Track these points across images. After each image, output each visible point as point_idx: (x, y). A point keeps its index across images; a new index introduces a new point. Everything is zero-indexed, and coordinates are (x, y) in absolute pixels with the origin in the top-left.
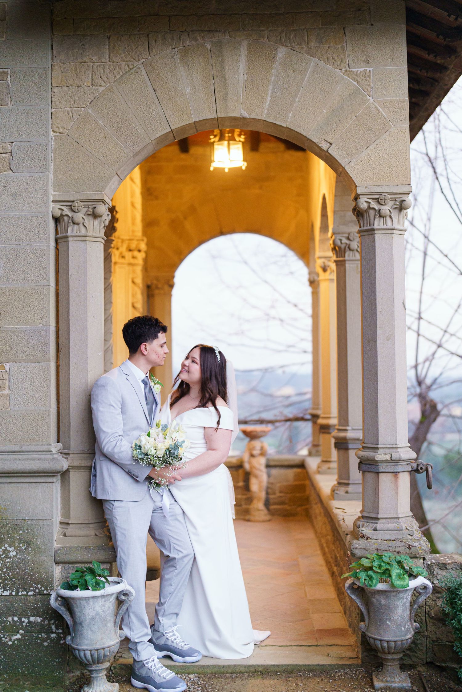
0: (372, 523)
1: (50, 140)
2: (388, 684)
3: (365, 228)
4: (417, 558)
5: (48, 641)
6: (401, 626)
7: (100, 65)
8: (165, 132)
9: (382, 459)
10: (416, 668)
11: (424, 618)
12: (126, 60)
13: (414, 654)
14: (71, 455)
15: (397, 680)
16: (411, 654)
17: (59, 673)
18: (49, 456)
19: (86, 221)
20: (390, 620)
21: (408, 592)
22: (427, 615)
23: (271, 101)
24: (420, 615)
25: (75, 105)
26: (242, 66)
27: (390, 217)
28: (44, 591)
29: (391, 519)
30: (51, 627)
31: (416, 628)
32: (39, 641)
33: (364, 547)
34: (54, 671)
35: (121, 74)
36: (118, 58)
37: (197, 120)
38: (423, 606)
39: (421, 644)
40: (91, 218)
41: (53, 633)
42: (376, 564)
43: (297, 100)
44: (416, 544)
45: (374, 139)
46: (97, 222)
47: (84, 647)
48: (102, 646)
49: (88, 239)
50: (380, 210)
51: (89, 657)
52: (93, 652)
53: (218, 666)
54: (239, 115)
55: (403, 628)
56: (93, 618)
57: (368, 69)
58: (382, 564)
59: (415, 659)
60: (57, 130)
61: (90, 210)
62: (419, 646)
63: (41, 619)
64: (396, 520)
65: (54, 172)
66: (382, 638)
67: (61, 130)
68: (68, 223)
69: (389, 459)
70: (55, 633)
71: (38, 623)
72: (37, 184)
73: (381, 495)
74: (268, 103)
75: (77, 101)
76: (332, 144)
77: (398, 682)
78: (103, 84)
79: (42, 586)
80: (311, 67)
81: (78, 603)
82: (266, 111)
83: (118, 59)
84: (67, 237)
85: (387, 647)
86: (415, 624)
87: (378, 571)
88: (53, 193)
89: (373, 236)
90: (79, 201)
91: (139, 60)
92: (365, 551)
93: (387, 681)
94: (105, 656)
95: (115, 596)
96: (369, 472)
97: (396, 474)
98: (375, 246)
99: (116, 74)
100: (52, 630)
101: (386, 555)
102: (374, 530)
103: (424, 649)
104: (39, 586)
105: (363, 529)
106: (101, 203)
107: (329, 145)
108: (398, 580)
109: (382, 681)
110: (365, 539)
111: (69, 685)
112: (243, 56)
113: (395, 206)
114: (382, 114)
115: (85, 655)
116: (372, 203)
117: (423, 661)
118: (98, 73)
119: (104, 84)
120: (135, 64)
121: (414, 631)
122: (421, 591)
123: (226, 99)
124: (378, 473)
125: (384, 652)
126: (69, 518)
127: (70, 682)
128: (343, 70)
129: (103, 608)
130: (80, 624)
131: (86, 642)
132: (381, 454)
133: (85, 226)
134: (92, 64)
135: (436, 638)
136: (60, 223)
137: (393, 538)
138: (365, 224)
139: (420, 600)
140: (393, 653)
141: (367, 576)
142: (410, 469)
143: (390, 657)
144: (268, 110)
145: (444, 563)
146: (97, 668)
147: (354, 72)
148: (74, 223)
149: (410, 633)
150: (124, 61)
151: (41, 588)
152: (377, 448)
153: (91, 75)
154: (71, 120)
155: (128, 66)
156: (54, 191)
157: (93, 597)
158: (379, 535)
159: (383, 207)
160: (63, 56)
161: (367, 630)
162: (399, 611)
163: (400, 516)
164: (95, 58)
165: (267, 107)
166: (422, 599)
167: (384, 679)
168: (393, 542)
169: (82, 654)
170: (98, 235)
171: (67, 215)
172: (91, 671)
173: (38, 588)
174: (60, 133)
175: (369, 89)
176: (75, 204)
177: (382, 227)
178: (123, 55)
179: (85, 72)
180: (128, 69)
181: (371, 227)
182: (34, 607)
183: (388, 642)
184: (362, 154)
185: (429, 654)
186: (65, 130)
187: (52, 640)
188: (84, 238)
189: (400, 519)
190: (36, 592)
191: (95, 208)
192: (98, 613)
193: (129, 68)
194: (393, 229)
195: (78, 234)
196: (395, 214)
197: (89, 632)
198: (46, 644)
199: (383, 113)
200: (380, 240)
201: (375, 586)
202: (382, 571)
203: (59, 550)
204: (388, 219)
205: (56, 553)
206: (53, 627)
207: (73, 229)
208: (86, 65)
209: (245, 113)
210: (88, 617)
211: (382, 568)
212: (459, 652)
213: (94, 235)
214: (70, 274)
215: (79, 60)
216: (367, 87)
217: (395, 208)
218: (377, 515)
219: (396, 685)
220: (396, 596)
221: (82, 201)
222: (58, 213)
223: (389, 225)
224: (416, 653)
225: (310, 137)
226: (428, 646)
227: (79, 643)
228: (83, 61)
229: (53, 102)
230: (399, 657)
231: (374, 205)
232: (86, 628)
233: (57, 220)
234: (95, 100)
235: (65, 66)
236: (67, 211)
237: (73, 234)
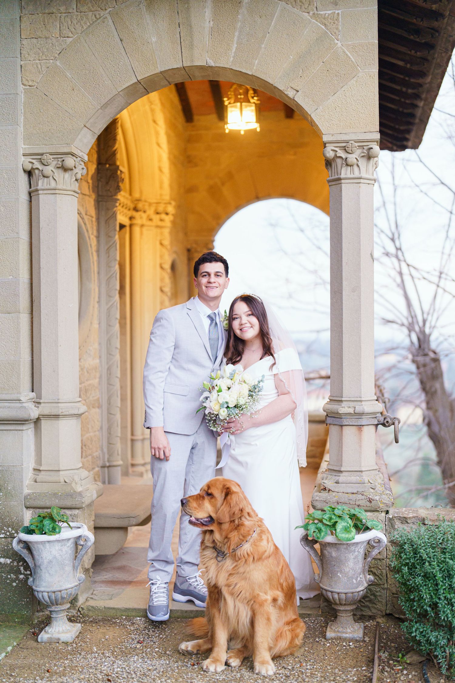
0: (335, 476)
1: (20, 93)
2: (339, 634)
3: (333, 178)
4: (378, 511)
5: (17, 582)
6: (353, 578)
7: (67, 16)
8: (132, 83)
9: (345, 412)
10: (375, 619)
11: (384, 571)
12: (93, 9)
13: (373, 605)
14: (42, 405)
15: (349, 631)
16: (370, 605)
17: (27, 612)
18: (18, 405)
19: (56, 174)
20: (341, 572)
21: (360, 545)
22: (387, 568)
23: (236, 49)
24: (380, 567)
25: (44, 57)
26: (208, 13)
27: (358, 166)
28: (14, 533)
29: (353, 472)
30: (20, 569)
31: (370, 581)
32: (8, 581)
33: (324, 500)
34: (22, 610)
35: (89, 24)
36: (85, 8)
37: (163, 70)
38: (383, 559)
39: (380, 596)
40: (60, 171)
41: (21, 574)
42: (326, 517)
43: (263, 46)
44: (377, 498)
45: (341, 85)
46: (67, 175)
47: (42, 589)
48: (59, 589)
49: (57, 192)
50: (347, 158)
51: (47, 598)
52: (50, 594)
53: (182, 611)
54: (204, 64)
55: (354, 581)
56: (50, 562)
57: (337, 12)
58: (333, 517)
59: (374, 611)
60: (26, 83)
61: (59, 163)
62: (379, 598)
63: (11, 560)
64: (358, 473)
65: (25, 126)
66: (333, 590)
67: (30, 83)
68: (39, 176)
69: (353, 412)
70: (24, 574)
71: (7, 564)
72: (6, 137)
73: (344, 449)
74: (234, 50)
75: (46, 53)
76: (298, 91)
77: (350, 633)
78: (71, 35)
79: (13, 529)
80: (278, 11)
81: (36, 546)
82: (232, 59)
83: (85, 9)
84: (37, 190)
85: (337, 598)
86: (368, 576)
87: (328, 523)
88: (23, 146)
89: (340, 185)
90: (48, 154)
91: (106, 10)
92: (325, 503)
93: (338, 631)
94: (62, 598)
95: (72, 541)
96: (334, 425)
97: (360, 427)
98: (341, 196)
99: (83, 25)
100: (21, 571)
101: (339, 508)
102: (336, 483)
103: (384, 601)
104: (10, 529)
105: (325, 481)
106: (70, 156)
107: (295, 92)
108: (343, 533)
109: (335, 631)
110: (327, 491)
111: (36, 624)
112: (209, 2)
113: (363, 155)
114: (350, 58)
115: (43, 596)
116: (339, 151)
117: (382, 612)
118: (65, 24)
119: (72, 35)
120: (102, 13)
121: (367, 583)
122: (375, 545)
123: (191, 46)
124: (342, 426)
125: (336, 604)
126: (41, 465)
127: (38, 621)
128: (311, 13)
129: (60, 552)
130: (39, 567)
131: (44, 584)
132: (344, 407)
133: (55, 179)
134: (60, 15)
135: (397, 591)
136: (32, 176)
137: (355, 491)
138: (333, 174)
140: (345, 605)
141: (317, 528)
142: (376, 423)
143: (342, 608)
144: (234, 57)
145: (405, 517)
146: (56, 609)
147: (321, 15)
148: (44, 176)
149: (362, 585)
150: (91, 11)
151: (12, 531)
152: (341, 401)
153: (58, 26)
154: (39, 72)
155: (95, 16)
156: (24, 145)
157: (48, 542)
158: (341, 488)
159: (349, 156)
160: (31, 7)
162: (351, 564)
163: (363, 470)
164: (62, 9)
165: (233, 54)
166: (375, 552)
167: (336, 630)
168: (354, 495)
169: (40, 596)
170: (68, 188)
171: (38, 169)
172: (51, 612)
173: (9, 531)
174: (30, 86)
175: (337, 32)
176: (44, 157)
177: (349, 176)
178: (90, 5)
179: (53, 23)
180: (95, 19)
181: (338, 177)
182: (5, 549)
183: (338, 593)
184: (329, 101)
185: (389, 606)
186: (35, 83)
187: (20, 581)
188: (53, 191)
189: (364, 473)
190: (7, 535)
191: (64, 160)
192: (55, 557)
193: (96, 18)
194: (360, 178)
195: (48, 187)
196: (362, 163)
197: (47, 575)
198: (14, 584)
199: (351, 57)
200: (346, 189)
201: (323, 538)
202: (332, 524)
203: (29, 495)
204: (355, 167)
205: (26, 498)
206: (22, 568)
207: (43, 182)
208: (53, 16)
209: (211, 61)
210: (45, 561)
211: (332, 521)
213: (64, 187)
214: (41, 227)
215: (47, 11)
216: (335, 30)
217: (363, 156)
218: (340, 468)
219: (347, 635)
220: (346, 549)
221: (51, 154)
222: (29, 167)
223: (357, 174)
224: (376, 605)
225: (275, 85)
226: (388, 598)
227: (38, 585)
228: (51, 11)
229: (22, 55)
230: (352, 608)
231: (341, 153)
232: (44, 570)
233: (30, 173)
234: (63, 52)
235: (34, 17)
236: (37, 165)
237: (43, 188)
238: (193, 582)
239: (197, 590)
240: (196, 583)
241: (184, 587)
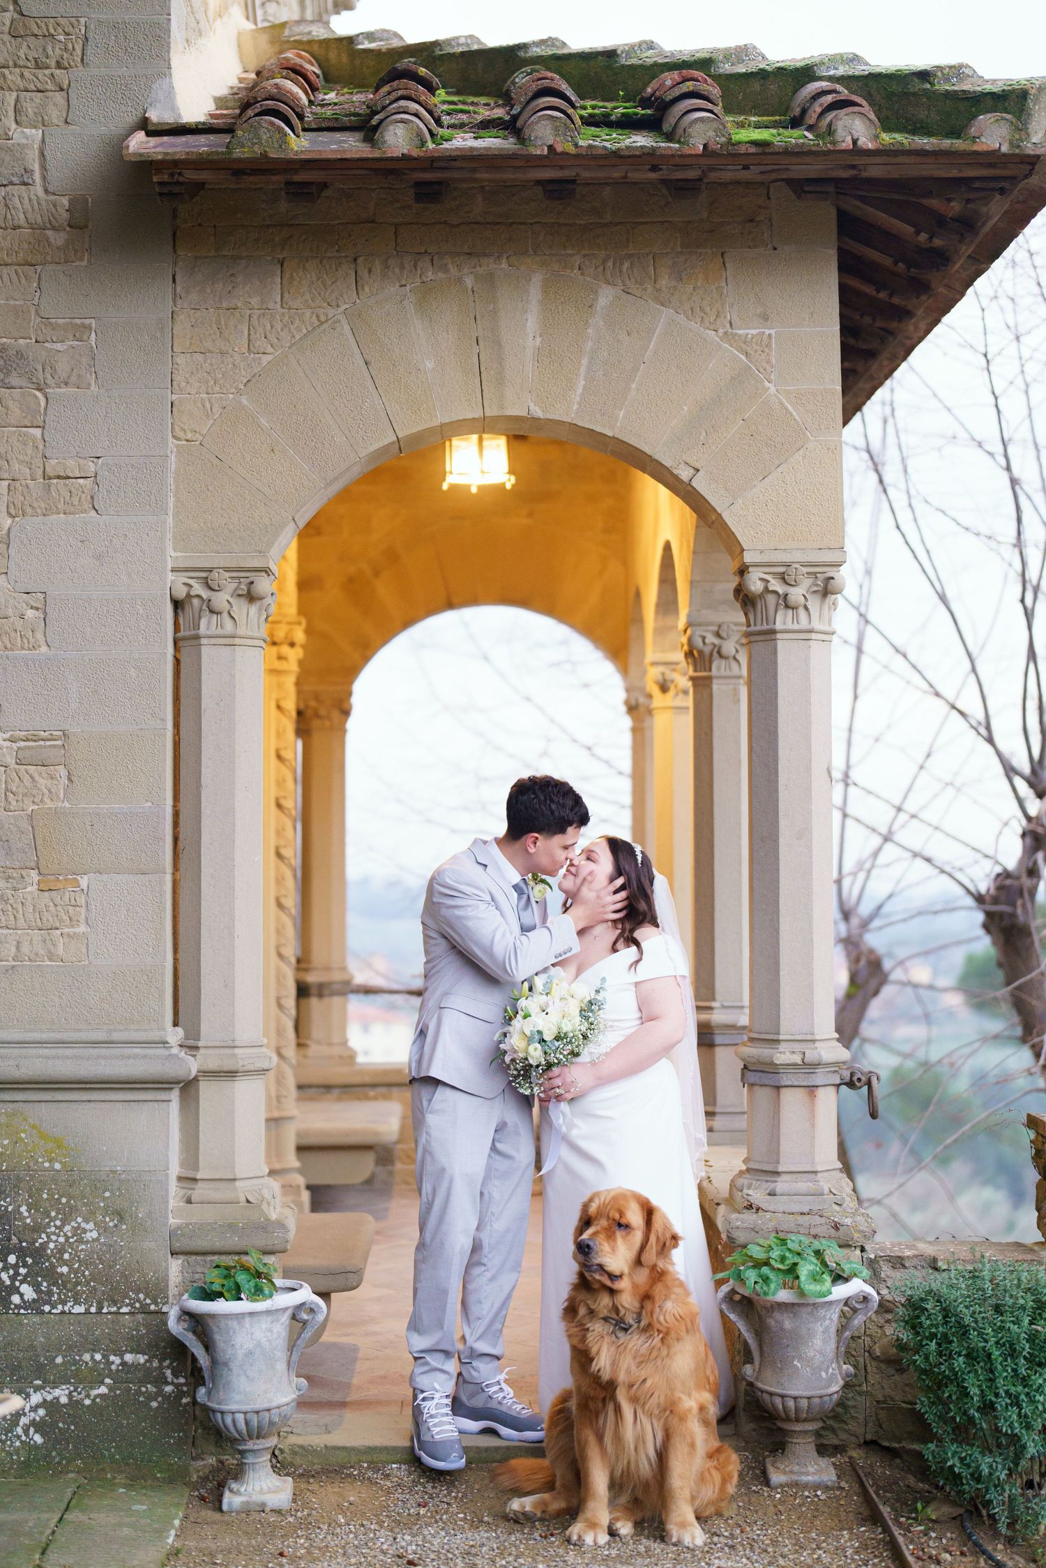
0: (767, 1181)
1: (169, 454)
2: (795, 1477)
3: (759, 628)
4: (850, 1246)
5: (160, 1399)
6: (821, 1370)
7: (264, 315)
8: (386, 442)
9: (786, 1062)
10: (845, 1451)
11: (861, 1360)
12: (313, 305)
13: (842, 1425)
14: (202, 1051)
15: (811, 1470)
16: (836, 1425)
17: (179, 1459)
18: (161, 1052)
19: (235, 608)
20: (800, 1358)
21: (834, 1307)
22: (866, 1354)
23: (584, 388)
24: (854, 1353)
25: (217, 389)
26: (532, 322)
27: (806, 608)
28: (149, 1305)
29: (802, 1175)
30: (164, 1373)
31: (848, 1376)
32: (141, 1399)
33: (752, 1226)
34: (170, 1456)
35: (305, 331)
36: (299, 301)
37: (447, 421)
38: (859, 1337)
39: (854, 1407)
40: (243, 603)
41: (167, 1383)
42: (775, 1254)
43: (634, 386)
44: (848, 1221)
45: (777, 462)
46: (254, 609)
47: (233, 1407)
48: (266, 1406)
49: (237, 641)
50: (787, 595)
51: (242, 1425)
52: (249, 1416)
53: (478, 1448)
54: (524, 414)
55: (823, 1374)
56: (250, 1353)
57: (767, 332)
58: (787, 1254)
59: (843, 1436)
60: (180, 434)
61: (243, 587)
62: (852, 1411)
63: (146, 1357)
64: (810, 1176)
65: (176, 515)
66: (785, 1392)
67: (189, 436)
68: (201, 610)
69: (800, 1062)
70: (172, 1383)
71: (139, 1364)
72: (145, 536)
73: (783, 1130)
74: (580, 390)
75: (221, 382)
76: (698, 471)
77: (813, 1473)
78: (270, 349)
79: (147, 1296)
80: (660, 325)
81: (222, 1325)
82: (575, 407)
83: (297, 303)
84: (197, 637)
85: (793, 1408)
86: (845, 1367)
87: (781, 1266)
88: (173, 554)
89: (773, 642)
90: (221, 571)
91: (338, 306)
92: (753, 1233)
93: (791, 1472)
94: (271, 1423)
95: (289, 1312)
96: (762, 1085)
97: (812, 1089)
98: (776, 663)
99: (295, 332)
100: (166, 1378)
101: (793, 1238)
102: (769, 1194)
103: (861, 1417)
104: (142, 1296)
105: (750, 1192)
106: (263, 574)
107: (692, 471)
108: (811, 1283)
109: (785, 1473)
110: (754, 1210)
111: (197, 1482)
112: (533, 303)
113: (815, 589)
114: (791, 414)
115: (234, 1421)
116: (772, 581)
117: (858, 1437)
118: (260, 330)
119: (272, 350)
120: (331, 312)
121: (843, 1379)
122: (858, 1306)
123: (500, 382)
124: (778, 1088)
125: (788, 1419)
126: (197, 1169)
127: (199, 1477)
128: (721, 331)
129: (269, 1334)
130: (226, 1364)
131: (237, 1397)
132: (784, 1053)
133: (232, 618)
134: (249, 312)
135: (885, 1397)
136: (183, 609)
137: (806, 1210)
138: (759, 621)
139: (856, 1322)
140: (805, 1420)
141: (760, 1276)
142: (838, 1081)
143: (798, 1427)
144: (579, 403)
145: (899, 1257)
146: (256, 1447)
147: (740, 336)
148: (212, 612)
149: (837, 1383)
150: (309, 307)
151: (145, 1299)
152: (778, 1041)
153: (246, 333)
154: (208, 416)
155: (318, 317)
156: (175, 551)
157: (251, 1314)
158: (779, 1204)
159: (791, 590)
160: (194, 296)
161: (757, 1379)
162: (818, 1342)
163: (819, 1169)
164: (255, 301)
165: (578, 399)
166: (858, 1321)
167: (787, 1469)
168: (806, 1217)
169: (229, 1420)
170: (256, 634)
171: (199, 596)
172: (242, 1453)
173: (139, 1300)
174: (187, 441)
175: (768, 367)
176: (215, 575)
177: (790, 626)
178: (307, 296)
179: (236, 326)
180: (317, 323)
181: (769, 627)
182: (133, 1335)
183: (795, 1398)
184: (754, 490)
185: (871, 1424)
186: (197, 435)
187: (167, 1397)
188: (230, 640)
189: (819, 1175)
190: (135, 1308)
191: (252, 583)
192: (259, 1344)
193: (319, 320)
194: (811, 631)
195: (220, 632)
196: (813, 603)
197: (243, 1379)
198: (154, 1404)
199: (794, 413)
200: (785, 648)
201: (774, 1294)
202: (787, 1268)
203: (179, 1228)
204: (802, 612)
205: (172, 1234)
206: (168, 1373)
207: (209, 622)
208: (237, 313)
209: (537, 408)
210: (240, 1352)
211: (787, 1262)
212: (927, 1412)
213: (250, 633)
214: (203, 706)
215: (225, 305)
216: (764, 364)
217: (815, 592)
218: (776, 1167)
219: (810, 1478)
220: (811, 1313)
221: (227, 570)
222: (181, 593)
223: (804, 623)
224: (846, 1424)
225: (657, 457)
226: (868, 1411)
227: (224, 1400)
228: (232, 305)
229: (174, 383)
230: (815, 1427)
231: (776, 585)
232: (236, 1370)
233: (177, 605)
234: (254, 380)
235: (198, 314)
236: (198, 589)
237: (209, 633)
238: (495, 1392)
239: (504, 1409)
240: (501, 1395)
241: (478, 1402)
